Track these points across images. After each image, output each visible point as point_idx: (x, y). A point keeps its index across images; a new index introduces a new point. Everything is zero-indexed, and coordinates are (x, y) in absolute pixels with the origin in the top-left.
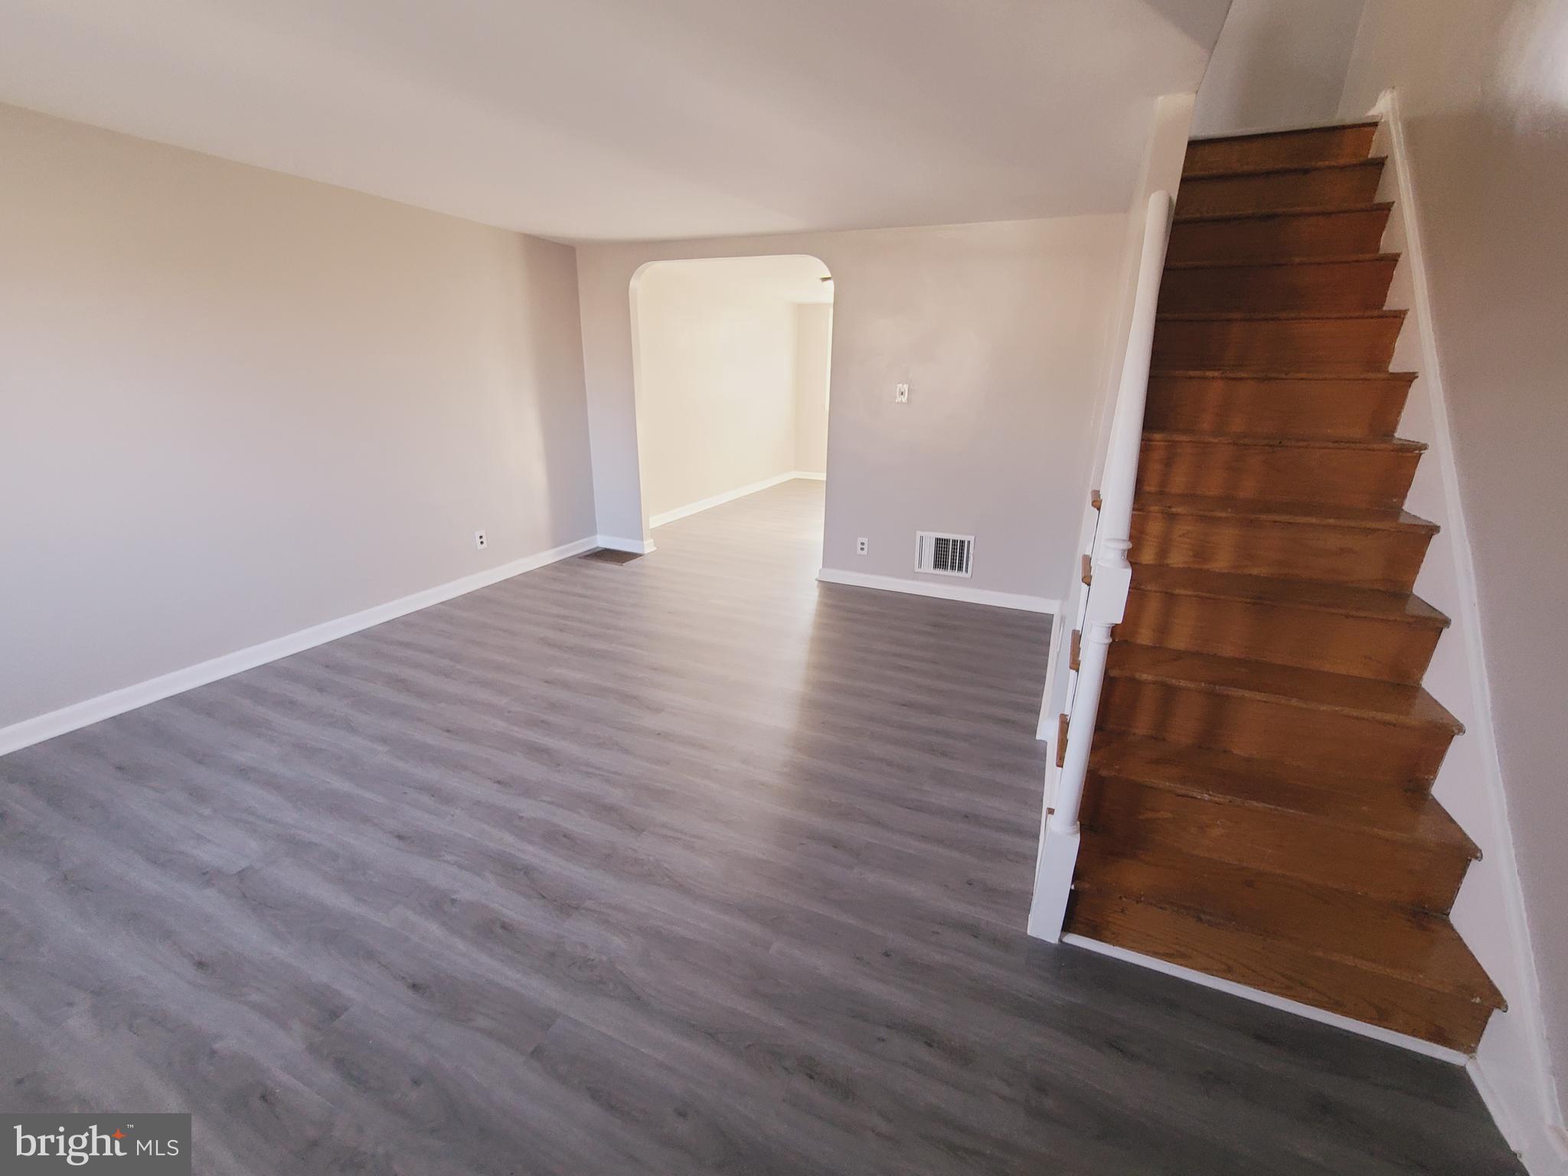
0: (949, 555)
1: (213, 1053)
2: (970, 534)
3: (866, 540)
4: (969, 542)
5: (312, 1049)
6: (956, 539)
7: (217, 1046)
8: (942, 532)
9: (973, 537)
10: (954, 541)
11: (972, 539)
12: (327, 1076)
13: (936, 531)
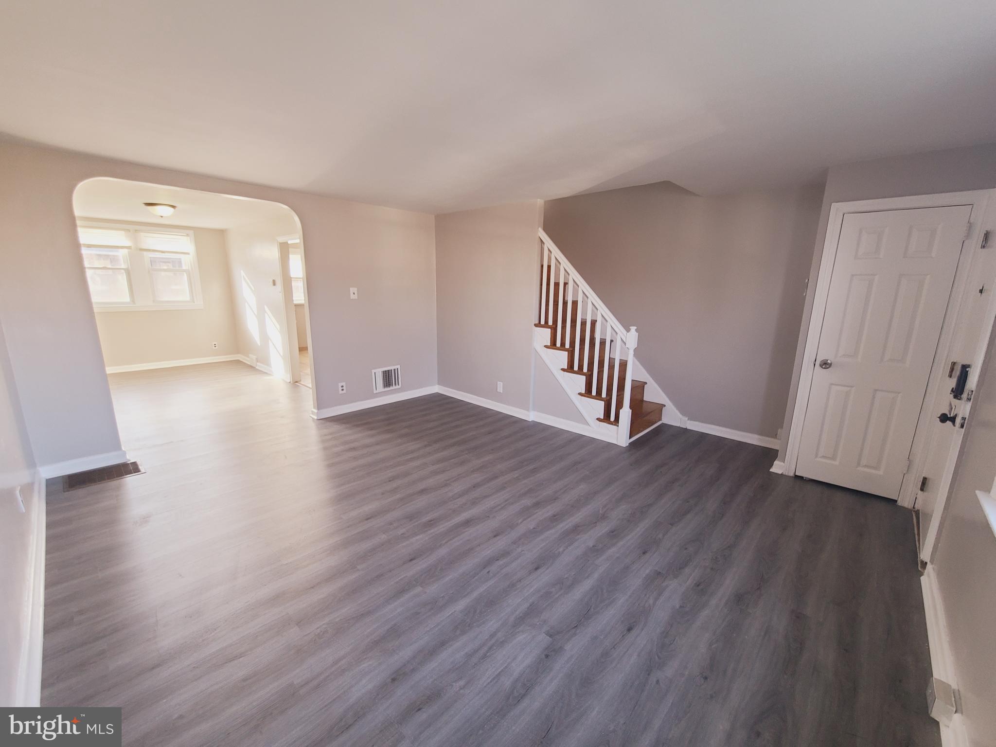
0: (388, 379)
1: (681, 607)
2: (397, 365)
3: (344, 384)
4: (397, 369)
5: (676, 577)
6: (390, 369)
7: (678, 606)
8: (385, 367)
9: (399, 366)
10: (388, 371)
11: (398, 367)
12: (687, 570)
13: (382, 367)
